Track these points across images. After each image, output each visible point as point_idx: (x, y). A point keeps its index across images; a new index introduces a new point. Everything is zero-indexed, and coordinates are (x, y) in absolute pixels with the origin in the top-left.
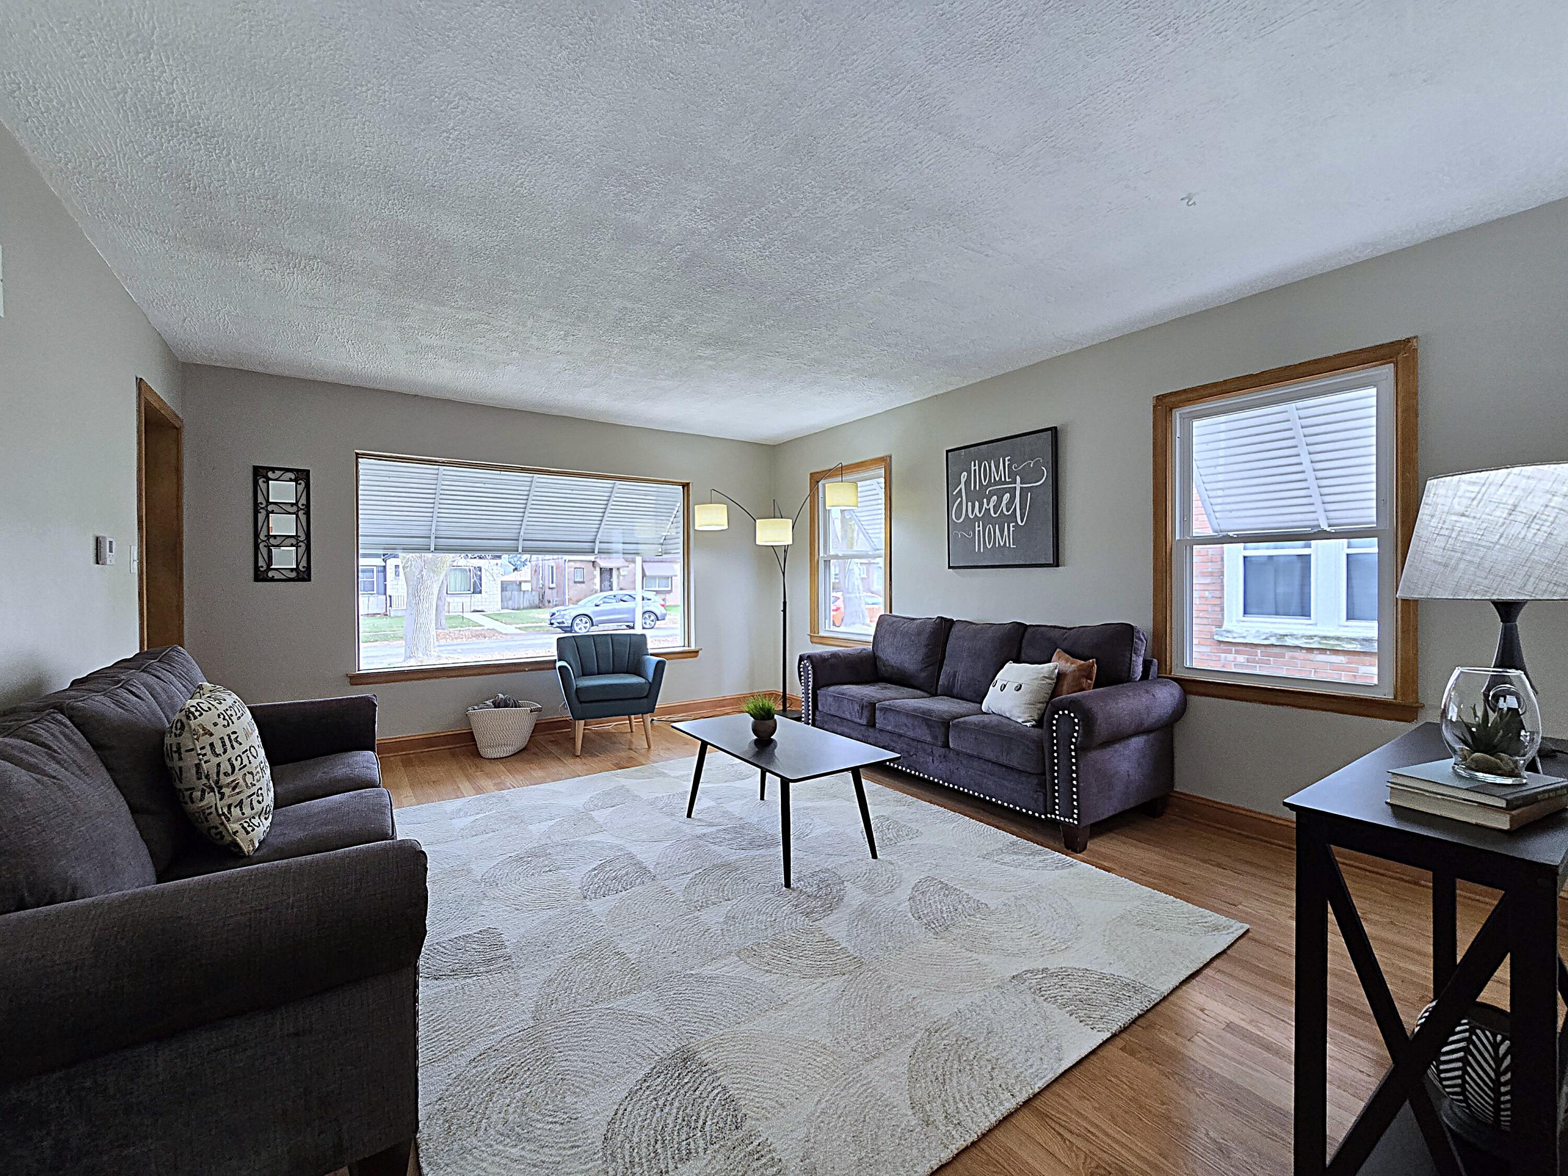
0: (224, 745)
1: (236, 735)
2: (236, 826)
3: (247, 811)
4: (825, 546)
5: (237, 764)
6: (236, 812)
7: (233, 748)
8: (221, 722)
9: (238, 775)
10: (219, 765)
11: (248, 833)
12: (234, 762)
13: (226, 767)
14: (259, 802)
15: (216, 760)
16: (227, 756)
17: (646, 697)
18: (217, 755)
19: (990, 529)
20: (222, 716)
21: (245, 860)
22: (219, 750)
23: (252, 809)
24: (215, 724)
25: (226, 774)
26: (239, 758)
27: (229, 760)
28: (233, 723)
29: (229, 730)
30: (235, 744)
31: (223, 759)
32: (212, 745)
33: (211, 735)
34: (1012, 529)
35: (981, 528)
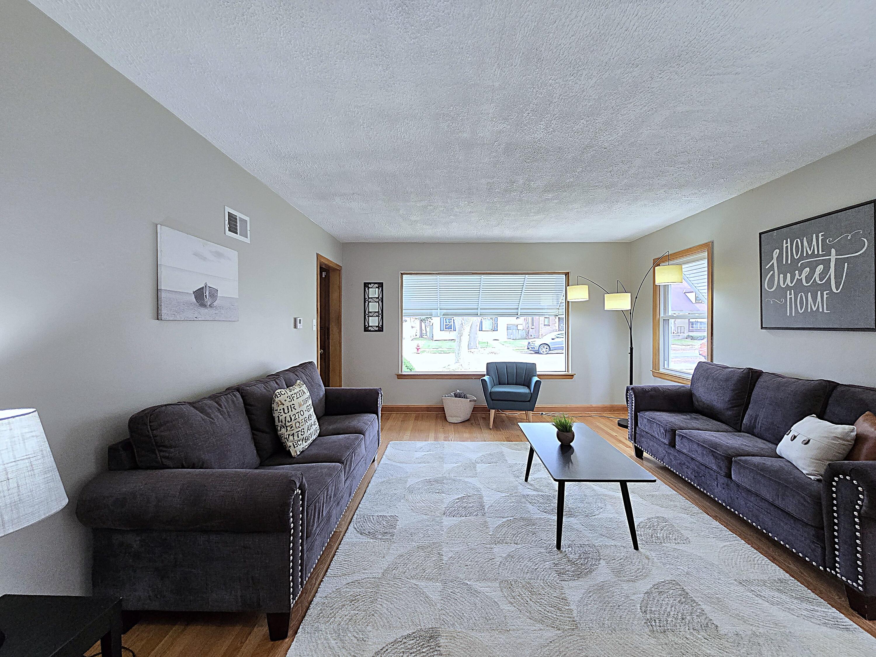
0: (288, 409)
1: (294, 406)
2: (291, 444)
3: (296, 438)
4: (665, 309)
5: (293, 418)
6: (291, 438)
7: (292, 411)
8: (288, 400)
9: (293, 423)
10: (285, 417)
11: (295, 447)
12: (292, 417)
13: (288, 419)
14: (302, 435)
15: (284, 415)
17: (529, 401)
18: (285, 413)
19: (801, 296)
20: (289, 397)
21: (293, 460)
22: (286, 411)
23: (298, 437)
24: (285, 401)
25: (288, 421)
26: (294, 415)
27: (290, 416)
28: (294, 400)
29: (291, 403)
30: (293, 409)
31: (288, 415)
32: (283, 409)
33: (283, 405)
34: (825, 296)
35: (793, 296)
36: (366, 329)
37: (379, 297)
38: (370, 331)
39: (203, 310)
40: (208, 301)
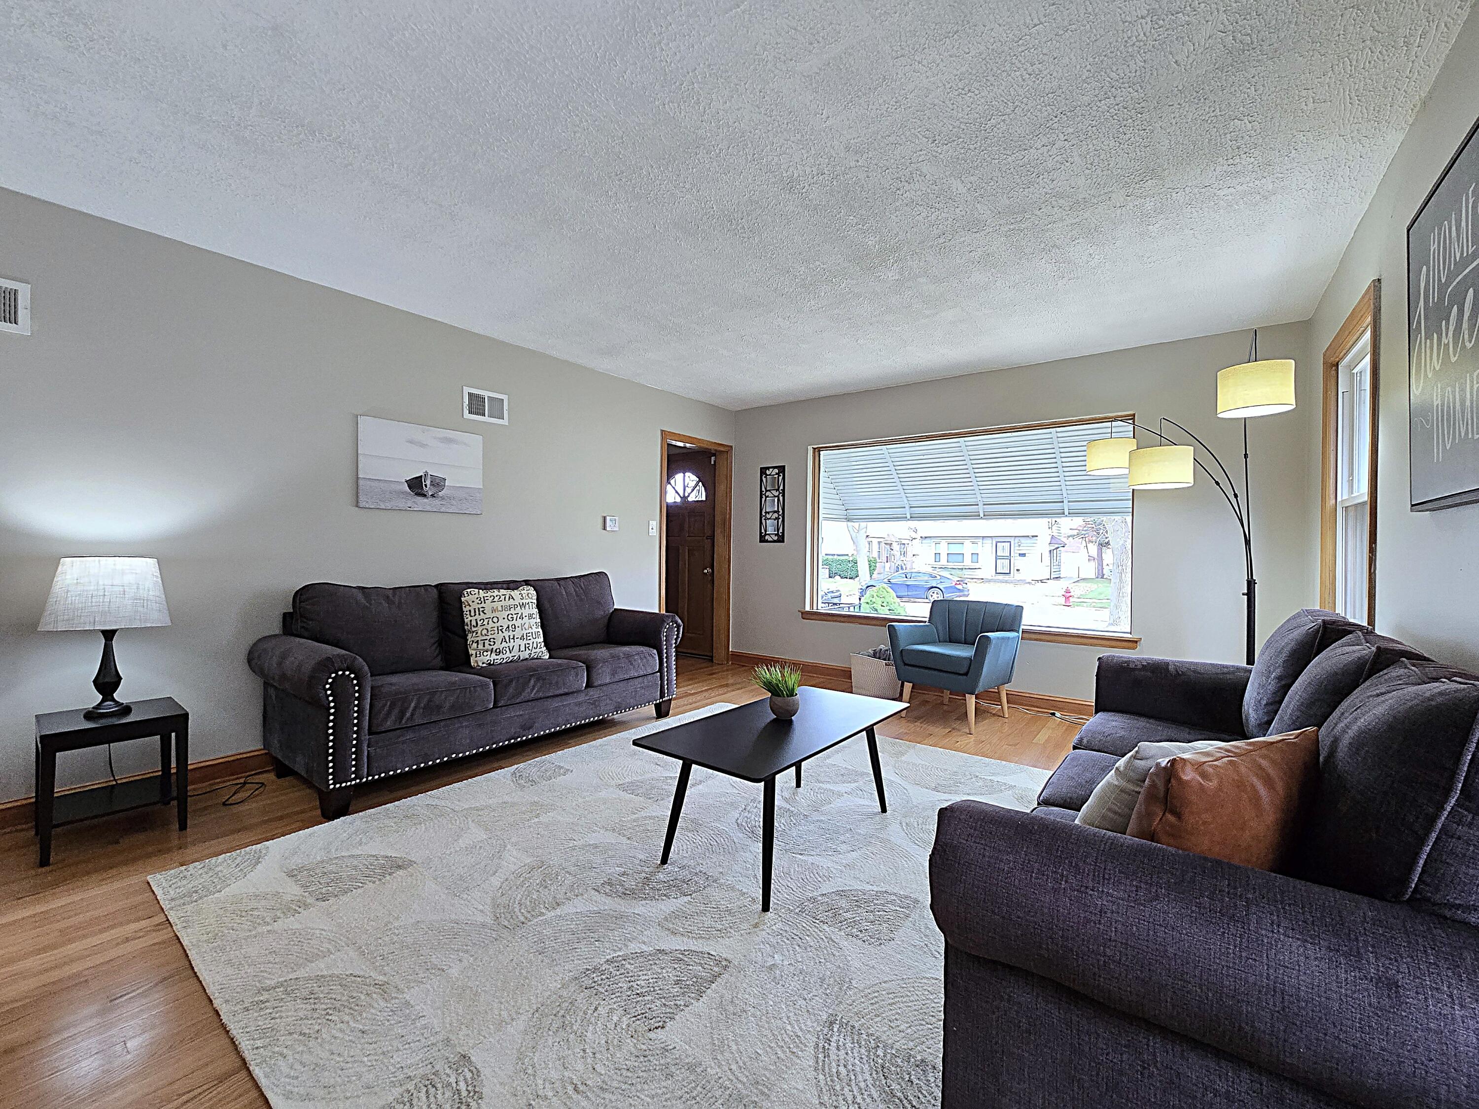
0: (475, 612)
1: (483, 609)
2: (473, 652)
3: (481, 647)
5: (480, 623)
6: (475, 645)
7: (479, 614)
8: (478, 601)
9: (479, 629)
10: (471, 621)
11: (476, 657)
12: (479, 622)
13: (474, 623)
14: (490, 645)
15: (470, 618)
16: (475, 618)
17: (966, 674)
18: (471, 616)
20: (479, 599)
21: (472, 671)
22: (473, 614)
23: (484, 646)
24: (473, 602)
25: (474, 626)
26: (482, 621)
27: (476, 620)
28: (485, 603)
29: (480, 606)
30: (481, 613)
31: (473, 619)
32: (470, 611)
33: (470, 606)
36: (762, 540)
37: (779, 487)
38: (767, 541)
39: (420, 499)
40: (429, 490)
